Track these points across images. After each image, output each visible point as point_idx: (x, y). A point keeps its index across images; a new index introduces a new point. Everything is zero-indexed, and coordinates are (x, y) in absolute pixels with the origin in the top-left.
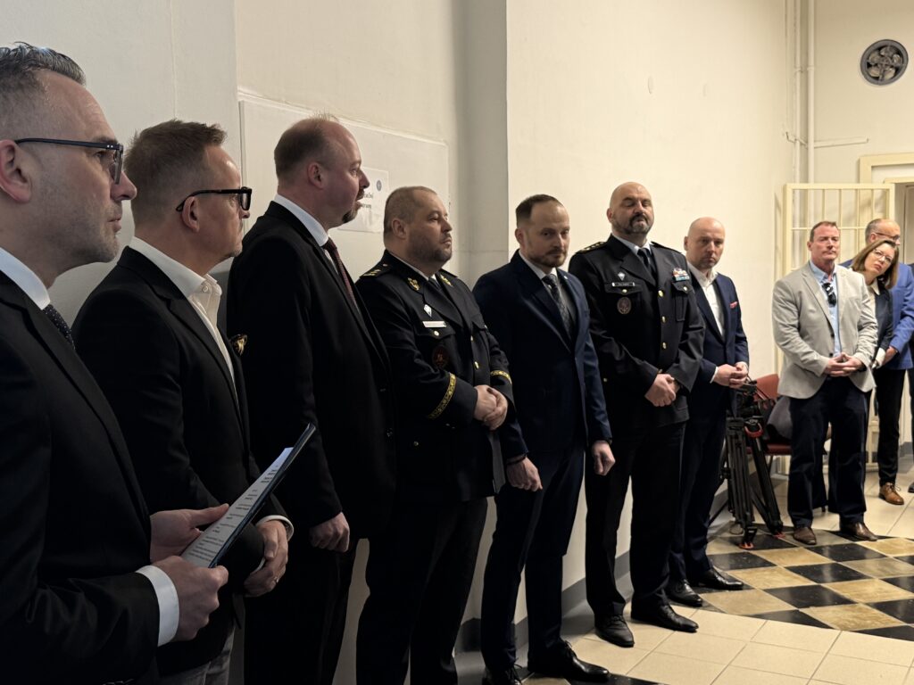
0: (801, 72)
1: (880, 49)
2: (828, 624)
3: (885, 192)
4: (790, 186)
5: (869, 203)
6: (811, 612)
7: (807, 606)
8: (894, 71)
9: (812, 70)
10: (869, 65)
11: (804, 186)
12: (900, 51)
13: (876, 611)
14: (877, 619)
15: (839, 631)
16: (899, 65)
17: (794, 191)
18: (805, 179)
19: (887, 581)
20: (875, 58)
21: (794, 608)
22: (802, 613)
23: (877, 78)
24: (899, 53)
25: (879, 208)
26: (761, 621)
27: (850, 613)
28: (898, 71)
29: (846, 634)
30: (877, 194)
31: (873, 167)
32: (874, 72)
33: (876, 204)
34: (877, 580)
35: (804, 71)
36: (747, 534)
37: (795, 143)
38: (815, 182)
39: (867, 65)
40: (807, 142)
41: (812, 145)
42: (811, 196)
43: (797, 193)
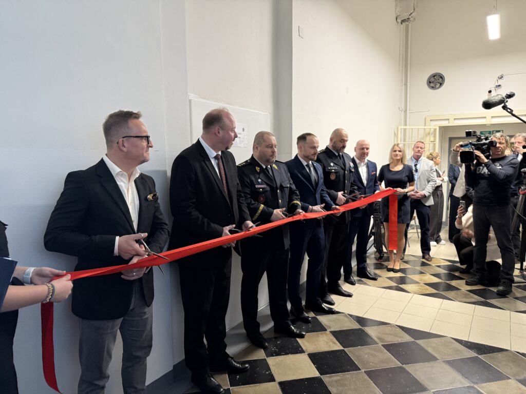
0: (405, 85)
1: (434, 76)
2: (409, 291)
3: (435, 130)
4: (400, 127)
5: (429, 134)
6: (402, 286)
7: (401, 284)
8: (439, 84)
9: (408, 84)
10: (430, 82)
11: (405, 127)
12: (442, 77)
13: (427, 287)
14: (427, 289)
15: (413, 294)
16: (441, 82)
17: (401, 129)
18: (406, 125)
19: (432, 275)
20: (432, 79)
21: (397, 285)
22: (400, 287)
23: (433, 87)
24: (441, 78)
25: (433, 135)
26: (385, 289)
27: (417, 287)
28: (441, 84)
29: (415, 295)
30: (432, 130)
31: (431, 120)
32: (432, 85)
33: (432, 134)
34: (428, 274)
35: (406, 84)
36: (380, 256)
37: (402, 111)
38: (409, 125)
39: (429, 82)
40: (406, 110)
41: (408, 112)
42: (407, 131)
43: (403, 130)
